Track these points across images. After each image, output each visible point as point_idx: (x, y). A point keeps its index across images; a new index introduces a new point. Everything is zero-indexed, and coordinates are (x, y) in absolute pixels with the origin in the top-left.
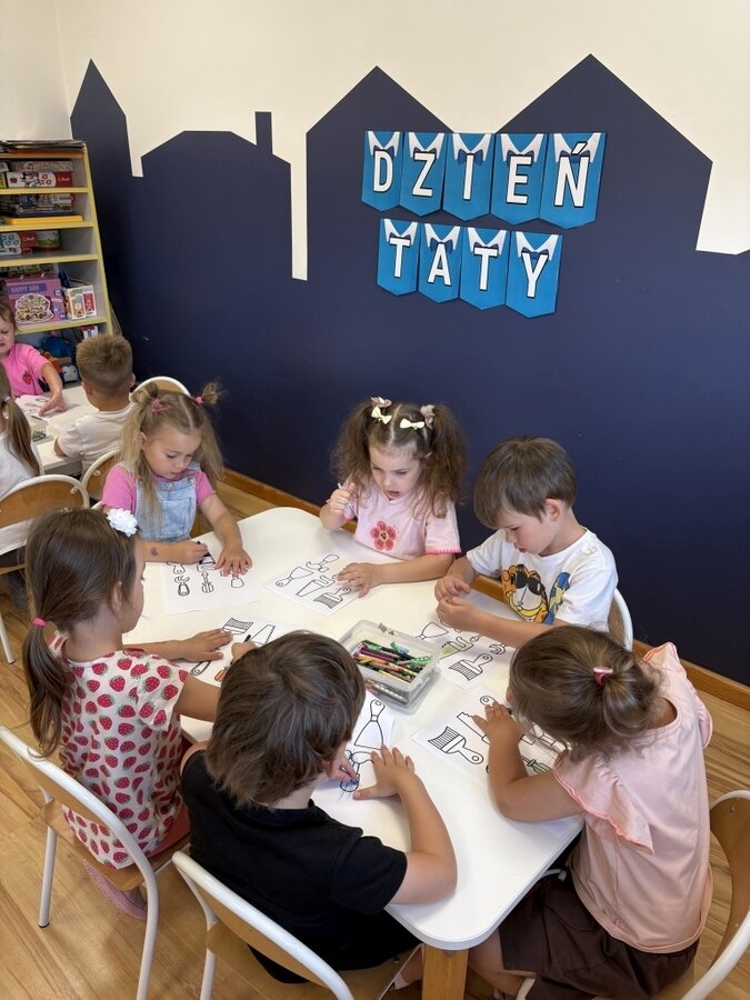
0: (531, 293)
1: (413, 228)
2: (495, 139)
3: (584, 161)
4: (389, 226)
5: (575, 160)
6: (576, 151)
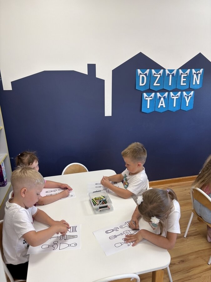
0: (187, 105)
1: (153, 94)
2: (178, 70)
3: (199, 75)
4: (145, 95)
5: (197, 75)
6: (197, 73)
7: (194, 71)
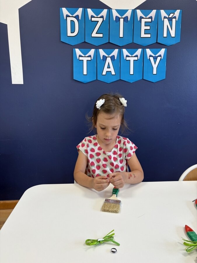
0: (155, 72)
1: (92, 52)
2: (134, 12)
3: (174, 20)
4: (78, 52)
5: (170, 20)
6: (170, 16)
7: (163, 13)
